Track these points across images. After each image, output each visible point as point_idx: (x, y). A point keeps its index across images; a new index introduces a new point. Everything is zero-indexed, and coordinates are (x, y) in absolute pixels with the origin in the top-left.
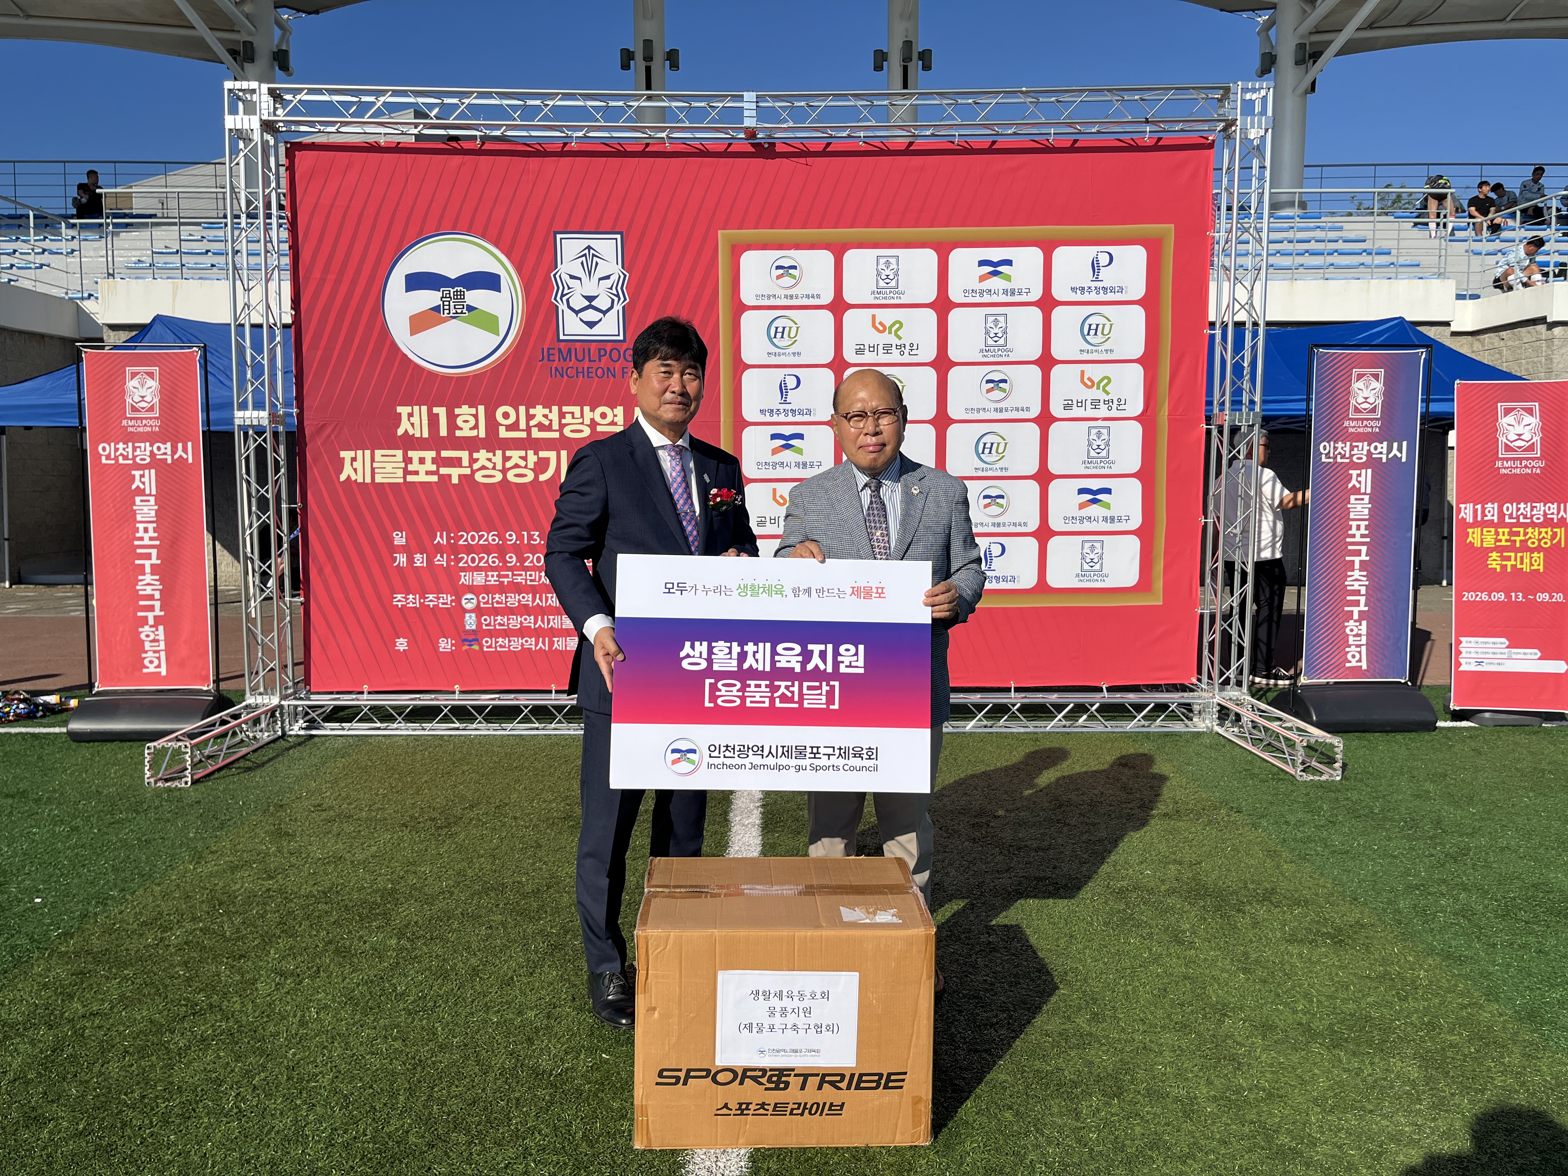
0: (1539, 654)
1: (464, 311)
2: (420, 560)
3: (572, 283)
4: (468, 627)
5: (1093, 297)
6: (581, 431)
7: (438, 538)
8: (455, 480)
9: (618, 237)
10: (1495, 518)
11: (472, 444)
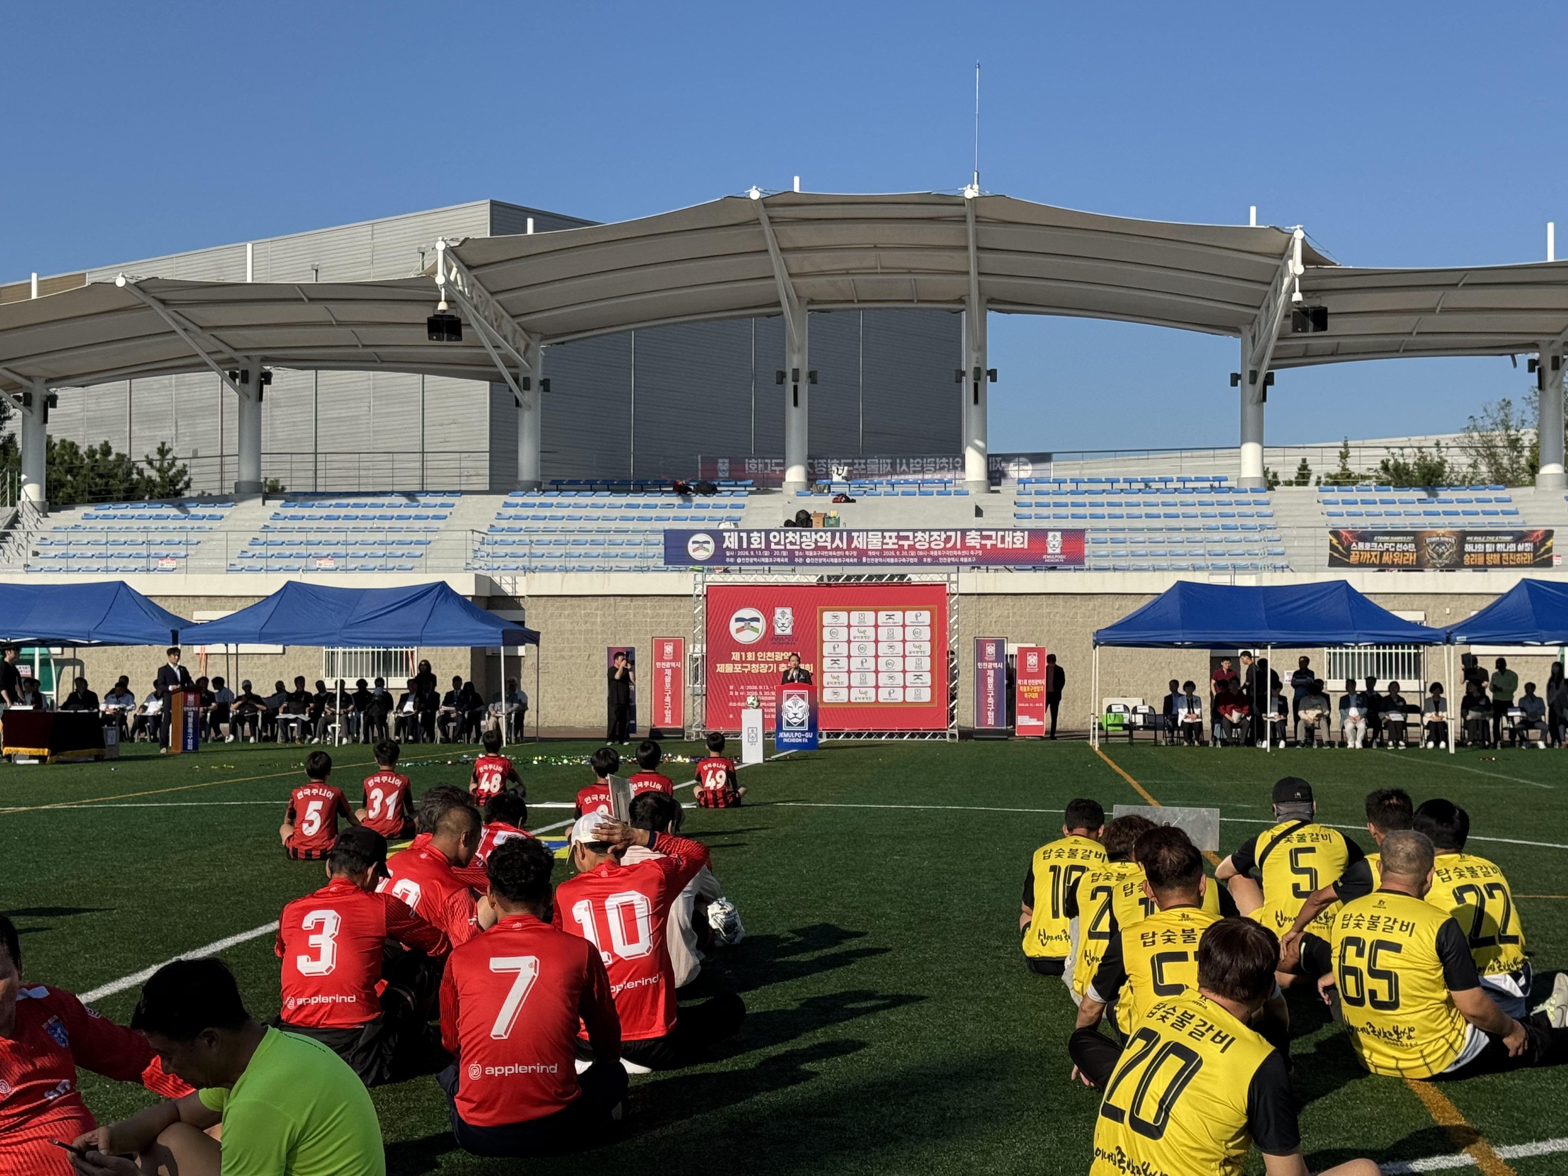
1: (750, 627)
2: (736, 693)
3: (779, 620)
5: (916, 624)
7: (741, 687)
8: (746, 672)
9: (791, 608)
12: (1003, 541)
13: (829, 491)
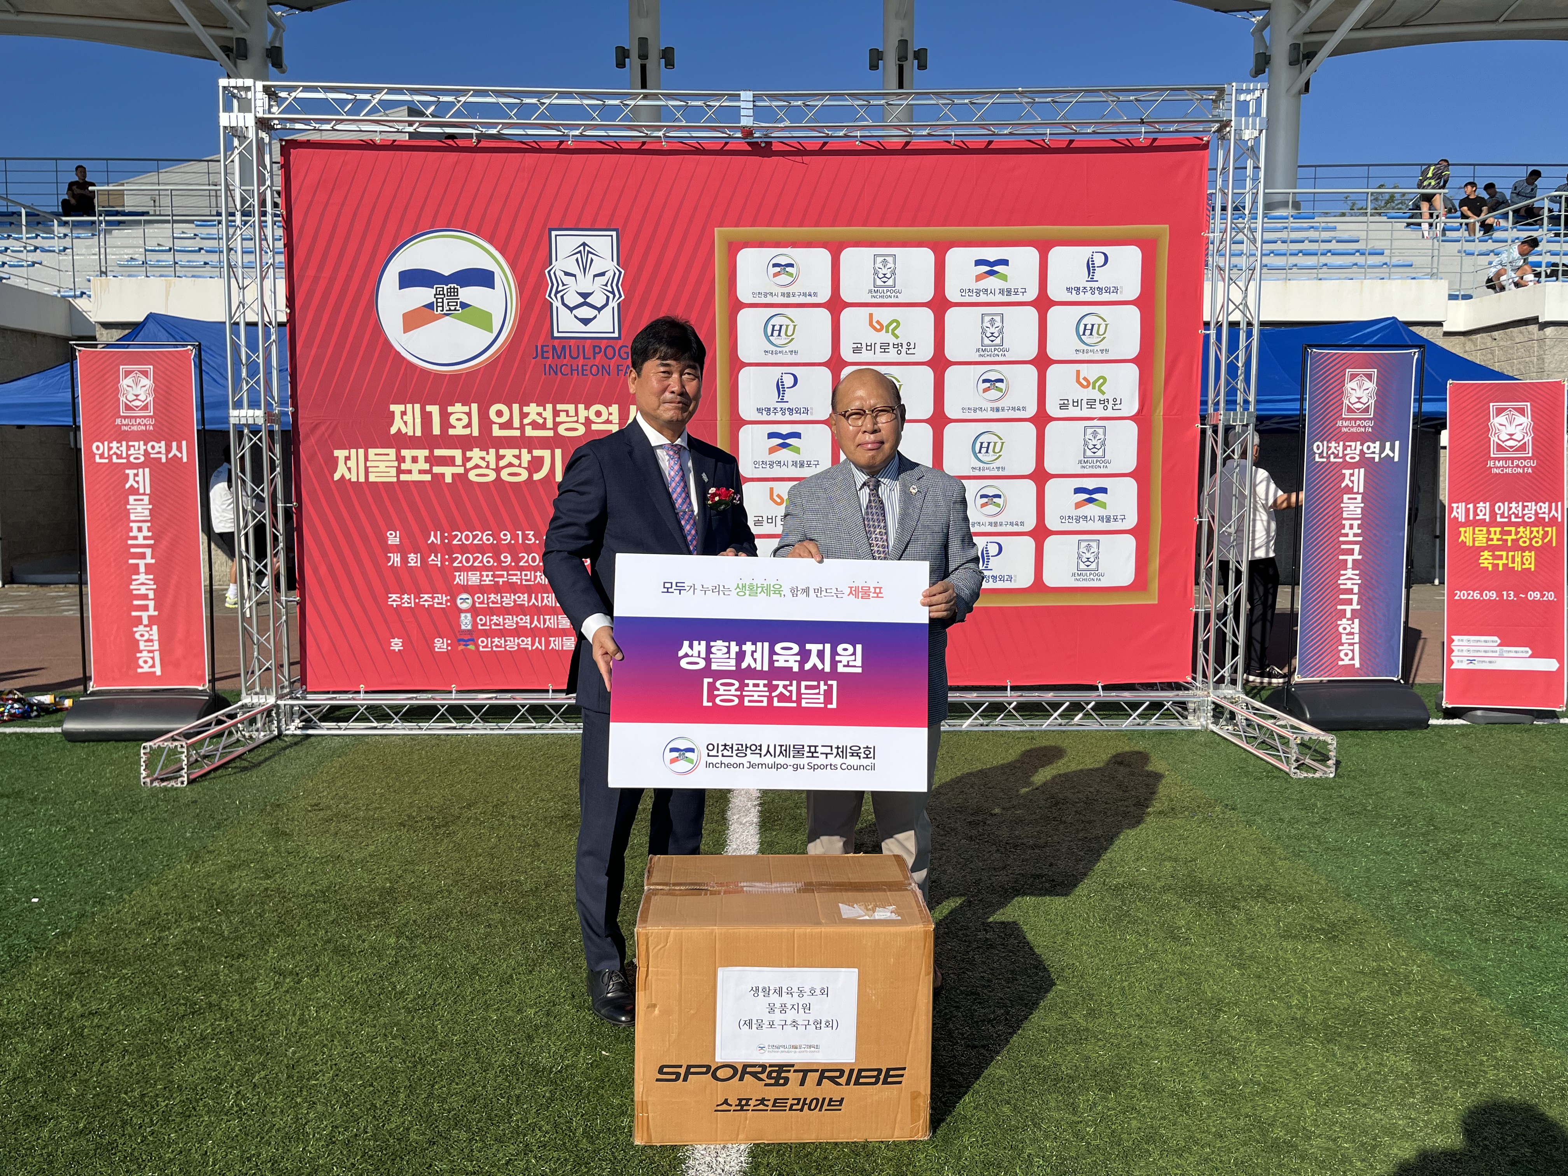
0: (1530, 652)
1: (458, 308)
2: (414, 560)
3: (567, 280)
4: (463, 627)
5: (1088, 297)
6: (576, 429)
7: (432, 538)
8: (448, 479)
9: (614, 234)
10: (1487, 518)
11: (465, 443)
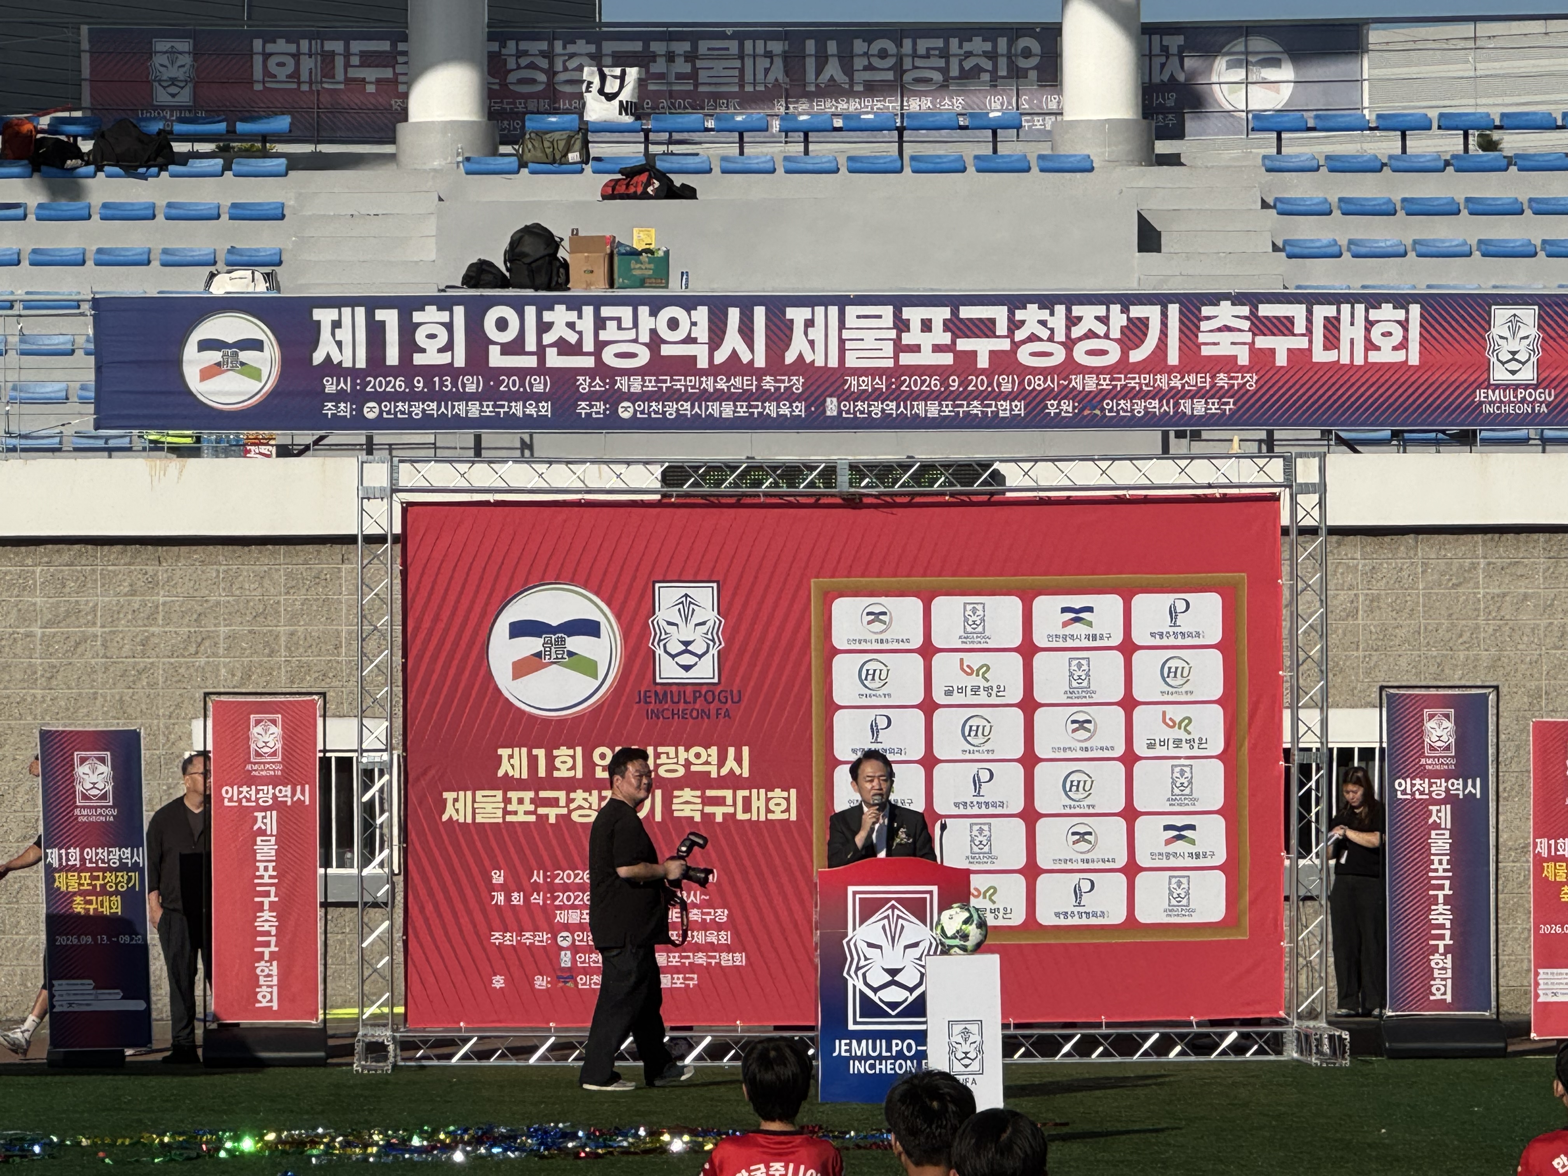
1: (565, 656)
2: (517, 899)
3: (669, 629)
4: (563, 965)
5: (1171, 641)
6: (676, 771)
7: (535, 877)
8: (552, 820)
9: (715, 585)
11: (569, 785)
12: (1332, 340)
13: (586, 158)
